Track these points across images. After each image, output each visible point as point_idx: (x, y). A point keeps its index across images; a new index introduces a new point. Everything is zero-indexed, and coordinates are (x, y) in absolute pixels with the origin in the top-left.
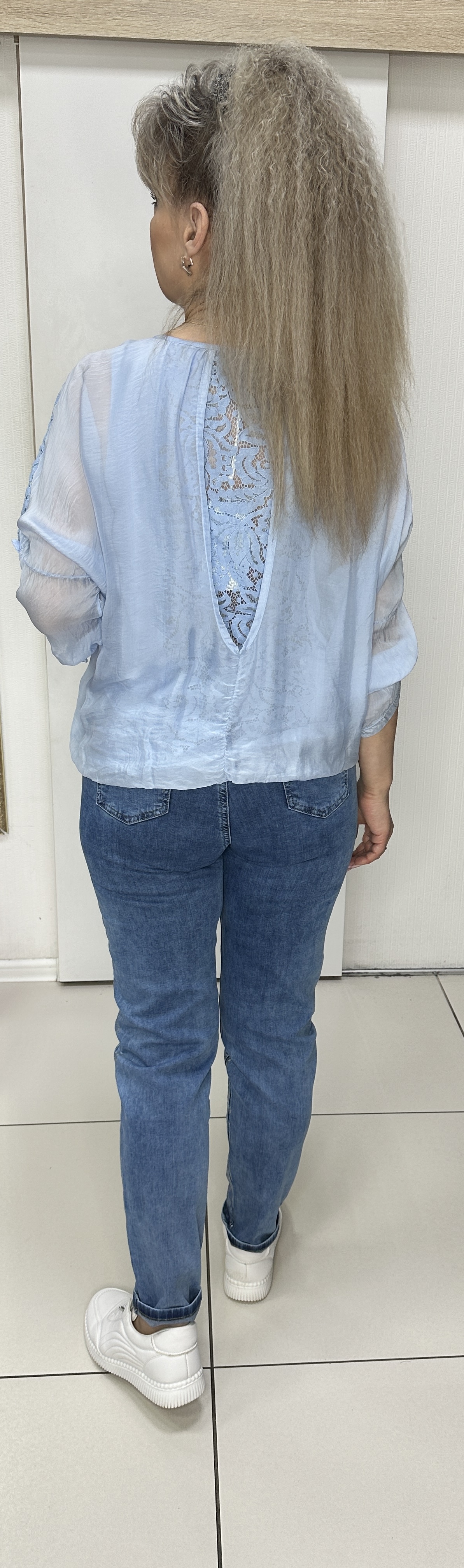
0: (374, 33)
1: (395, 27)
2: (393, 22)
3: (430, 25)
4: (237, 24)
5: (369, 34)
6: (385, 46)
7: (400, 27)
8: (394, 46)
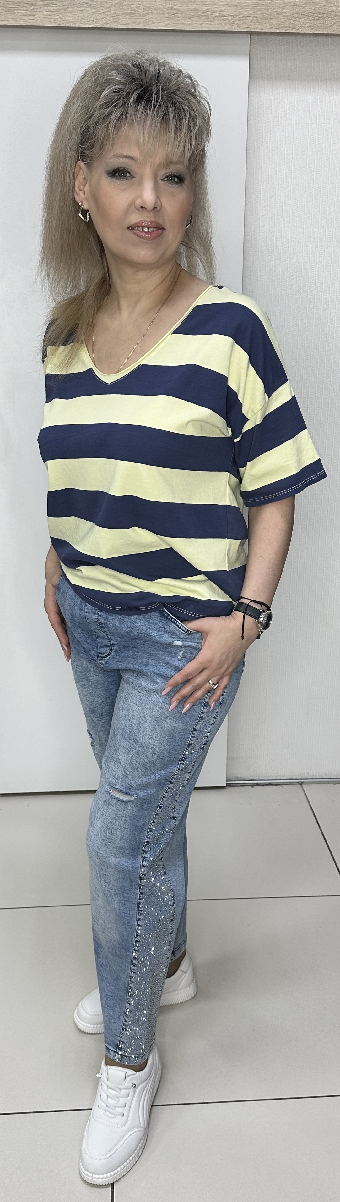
0: (235, 17)
1: (252, 12)
2: (250, 8)
3: (280, 10)
4: (121, 12)
5: (230, 18)
6: (243, 28)
7: (255, 12)
8: (251, 28)
